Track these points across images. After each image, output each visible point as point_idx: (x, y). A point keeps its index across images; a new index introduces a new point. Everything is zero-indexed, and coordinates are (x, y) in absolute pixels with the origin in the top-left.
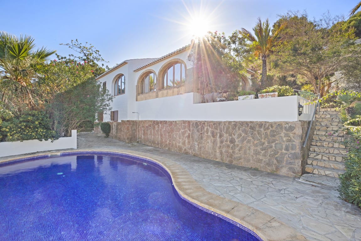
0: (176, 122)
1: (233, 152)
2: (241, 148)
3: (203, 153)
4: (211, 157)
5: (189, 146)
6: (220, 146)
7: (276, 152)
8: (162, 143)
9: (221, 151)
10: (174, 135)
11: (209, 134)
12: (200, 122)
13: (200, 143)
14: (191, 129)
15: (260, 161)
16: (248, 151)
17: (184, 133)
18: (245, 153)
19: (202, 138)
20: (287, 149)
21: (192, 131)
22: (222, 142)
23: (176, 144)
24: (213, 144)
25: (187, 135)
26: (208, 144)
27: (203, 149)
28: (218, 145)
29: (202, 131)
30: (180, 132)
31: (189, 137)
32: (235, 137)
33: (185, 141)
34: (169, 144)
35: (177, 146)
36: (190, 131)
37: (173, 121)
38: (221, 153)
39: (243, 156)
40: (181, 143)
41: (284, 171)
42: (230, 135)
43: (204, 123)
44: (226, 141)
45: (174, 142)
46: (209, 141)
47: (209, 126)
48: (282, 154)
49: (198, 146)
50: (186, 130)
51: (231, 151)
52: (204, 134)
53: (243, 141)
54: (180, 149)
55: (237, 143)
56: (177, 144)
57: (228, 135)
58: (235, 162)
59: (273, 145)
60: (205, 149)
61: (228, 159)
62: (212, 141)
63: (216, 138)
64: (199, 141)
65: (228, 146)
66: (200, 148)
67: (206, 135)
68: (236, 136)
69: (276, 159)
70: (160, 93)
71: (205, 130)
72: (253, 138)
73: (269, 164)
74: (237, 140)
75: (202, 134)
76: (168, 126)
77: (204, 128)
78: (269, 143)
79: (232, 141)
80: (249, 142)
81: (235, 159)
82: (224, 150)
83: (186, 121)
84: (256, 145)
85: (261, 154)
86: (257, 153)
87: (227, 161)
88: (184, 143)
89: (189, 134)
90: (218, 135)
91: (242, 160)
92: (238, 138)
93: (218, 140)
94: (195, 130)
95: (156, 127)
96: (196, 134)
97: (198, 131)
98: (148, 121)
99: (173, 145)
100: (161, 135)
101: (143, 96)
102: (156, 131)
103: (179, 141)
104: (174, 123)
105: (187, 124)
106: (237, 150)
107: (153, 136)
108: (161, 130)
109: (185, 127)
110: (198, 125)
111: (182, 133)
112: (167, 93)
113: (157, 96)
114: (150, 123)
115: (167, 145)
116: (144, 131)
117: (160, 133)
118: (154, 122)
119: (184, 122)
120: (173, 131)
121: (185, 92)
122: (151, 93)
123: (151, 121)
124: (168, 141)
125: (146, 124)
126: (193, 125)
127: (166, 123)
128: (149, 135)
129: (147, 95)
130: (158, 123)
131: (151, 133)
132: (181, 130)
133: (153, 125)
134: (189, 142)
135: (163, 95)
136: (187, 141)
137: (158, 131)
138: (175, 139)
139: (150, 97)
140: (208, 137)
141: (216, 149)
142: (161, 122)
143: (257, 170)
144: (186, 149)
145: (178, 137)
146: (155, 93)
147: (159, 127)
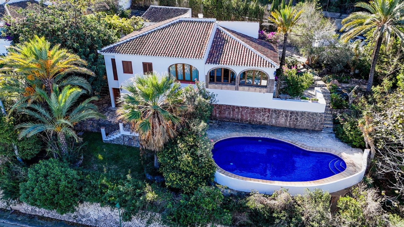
2: (301, 122)
3: (278, 124)
4: (284, 126)
5: (268, 121)
6: (290, 121)
7: (315, 123)
8: (242, 120)
10: (256, 116)
11: (284, 115)
12: (278, 110)
14: (271, 112)
15: (308, 126)
16: (304, 123)
17: (263, 115)
18: (302, 123)
19: (278, 117)
20: (319, 122)
21: (272, 114)
22: (291, 119)
23: (256, 120)
24: (286, 120)
25: (267, 115)
27: (278, 122)
29: (278, 114)
30: (261, 114)
31: (268, 116)
32: (298, 117)
34: (250, 120)
36: (269, 113)
38: (290, 124)
40: (261, 120)
43: (281, 111)
44: (293, 119)
45: (255, 119)
46: (283, 119)
47: (284, 112)
48: (317, 123)
50: (267, 113)
51: (295, 123)
52: (280, 116)
53: (302, 119)
54: (260, 123)
55: (299, 120)
56: (258, 120)
58: (296, 128)
59: (315, 120)
60: (280, 122)
61: (293, 126)
64: (276, 119)
65: (294, 121)
66: (276, 122)
69: (315, 125)
70: (241, 88)
71: (281, 114)
73: (312, 127)
74: (299, 119)
76: (249, 110)
78: (313, 120)
79: (297, 119)
80: (305, 119)
81: (297, 126)
82: (291, 123)
84: (307, 121)
85: (309, 124)
86: (307, 123)
87: (292, 127)
88: (264, 120)
90: (289, 116)
91: (300, 126)
93: (289, 118)
94: (274, 114)
95: (236, 110)
96: (274, 116)
97: (276, 114)
98: (227, 105)
99: (253, 121)
100: (242, 115)
101: (216, 86)
102: (236, 112)
103: (260, 118)
104: (256, 109)
105: (267, 110)
106: (298, 123)
107: (231, 116)
108: (241, 112)
109: (265, 112)
110: (276, 111)
111: (263, 114)
112: (249, 89)
113: (237, 89)
114: (228, 107)
115: (247, 121)
116: (220, 112)
117: (240, 114)
118: (234, 106)
119: (265, 109)
120: (254, 113)
121: (267, 92)
122: (229, 86)
123: (230, 106)
124: (249, 119)
125: (223, 107)
126: (272, 111)
127: (248, 108)
128: (226, 114)
129: (224, 86)
130: (238, 107)
131: (230, 113)
132: (262, 113)
133: (232, 108)
134: (268, 119)
135: (244, 90)
136: (266, 118)
137: (238, 113)
138: (256, 118)
139: (228, 89)
140: (283, 117)
141: (287, 122)
142: (242, 107)
143: (307, 130)
144: (265, 123)
145: (259, 117)
146: (234, 87)
147: (239, 109)
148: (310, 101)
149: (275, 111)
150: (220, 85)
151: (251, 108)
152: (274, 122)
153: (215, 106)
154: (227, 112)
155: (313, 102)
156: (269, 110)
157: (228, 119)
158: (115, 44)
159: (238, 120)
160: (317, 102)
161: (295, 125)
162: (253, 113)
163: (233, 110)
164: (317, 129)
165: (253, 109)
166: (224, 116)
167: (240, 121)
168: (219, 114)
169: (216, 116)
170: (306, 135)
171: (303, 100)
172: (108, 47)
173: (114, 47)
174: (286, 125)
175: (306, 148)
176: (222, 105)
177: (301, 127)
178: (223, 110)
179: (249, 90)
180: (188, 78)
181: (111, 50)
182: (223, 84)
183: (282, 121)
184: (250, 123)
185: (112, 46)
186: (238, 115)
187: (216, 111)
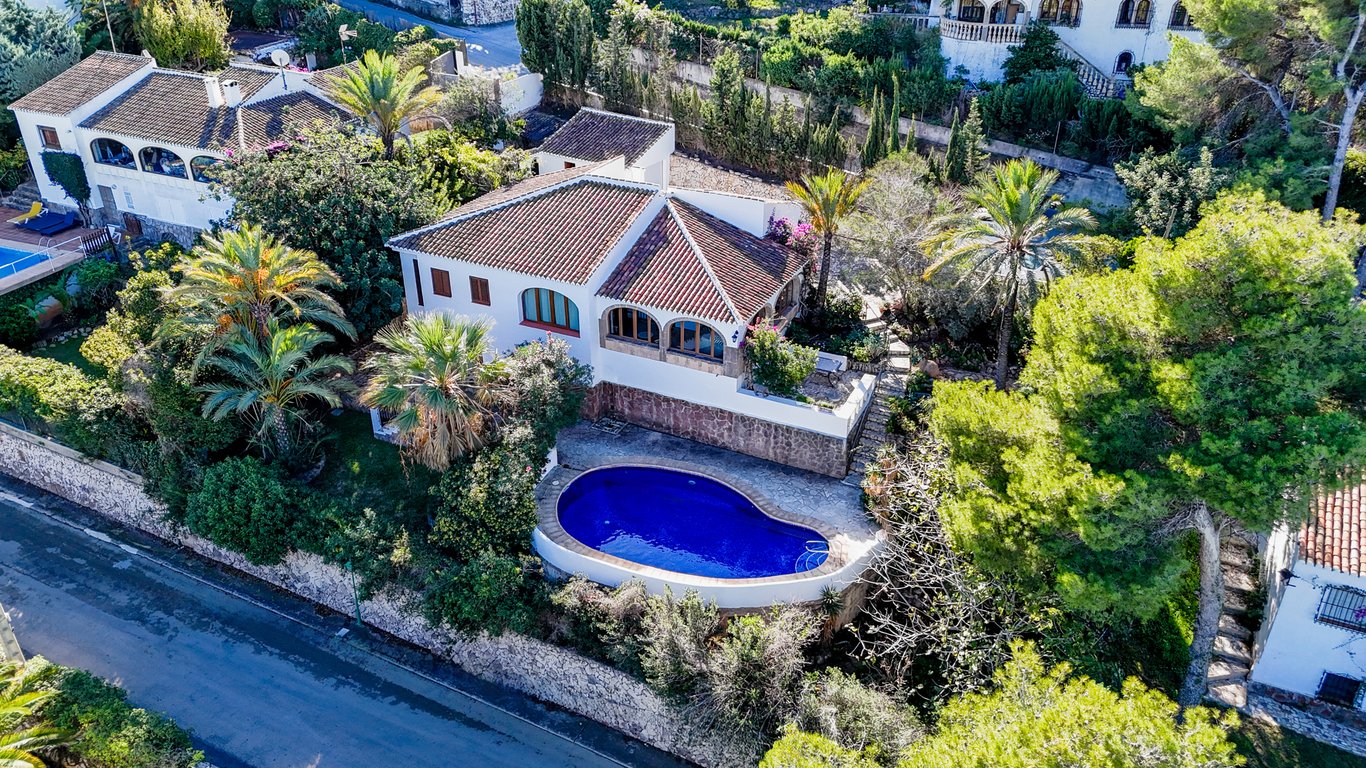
0: (706, 407)
1: (789, 454)
2: (797, 452)
3: (751, 451)
4: (763, 456)
5: (731, 441)
6: (774, 447)
7: (828, 459)
8: (676, 429)
9: (775, 451)
10: (704, 424)
11: (761, 432)
12: (749, 419)
14: (734, 421)
15: (814, 464)
16: (804, 455)
17: (720, 425)
18: (801, 456)
19: (750, 435)
20: (836, 458)
21: (736, 424)
22: (776, 443)
23: (706, 435)
24: (766, 443)
25: (727, 426)
26: (758, 443)
27: (751, 446)
28: (772, 446)
29: (750, 428)
30: (715, 421)
31: (730, 429)
32: (792, 441)
33: (723, 433)
34: (694, 432)
35: (710, 437)
36: (732, 423)
37: (702, 406)
38: (775, 454)
39: (799, 459)
40: (716, 435)
42: (787, 438)
43: (755, 420)
44: (782, 443)
45: (703, 432)
46: (760, 439)
47: (761, 425)
48: (832, 461)
49: (745, 442)
50: (726, 422)
51: (786, 453)
52: (754, 432)
53: (799, 446)
54: (715, 441)
55: (793, 446)
56: (709, 435)
57: (784, 437)
58: (790, 464)
59: (827, 453)
60: (754, 447)
61: (783, 460)
62: (764, 440)
63: (770, 438)
64: (746, 438)
65: (784, 448)
66: (748, 445)
67: (756, 434)
69: (828, 464)
70: (671, 357)
71: (756, 427)
72: (809, 445)
73: (821, 468)
74: (793, 444)
75: (750, 430)
76: (690, 410)
77: (754, 424)
78: (823, 451)
79: (789, 444)
80: (805, 447)
81: (790, 461)
82: (778, 451)
83: (725, 411)
84: (812, 452)
85: (816, 460)
86: (812, 458)
87: (781, 461)
88: (722, 435)
89: (730, 427)
90: (773, 435)
92: (795, 442)
93: (772, 440)
94: (741, 425)
95: (664, 405)
96: (742, 430)
97: (745, 426)
98: (643, 392)
99: (700, 434)
100: (675, 417)
101: (622, 344)
102: (663, 410)
103: (713, 431)
104: (704, 408)
105: (726, 415)
106: (793, 453)
107: (655, 416)
108: (675, 411)
109: (723, 418)
110: (745, 420)
111: (718, 423)
112: (687, 362)
113: (663, 359)
114: (648, 396)
115: (688, 433)
116: (631, 403)
117: (672, 415)
118: (658, 396)
119: (722, 411)
120: (701, 417)
121: (724, 375)
122: (646, 349)
123: (651, 394)
124: (691, 429)
125: (636, 395)
126: (737, 417)
127: (687, 404)
128: (644, 412)
129: (636, 348)
130: (667, 400)
131: (650, 411)
132: (716, 419)
133: (655, 399)
134: (730, 436)
135: (677, 362)
136: (726, 434)
137: (668, 411)
138: (704, 428)
139: (645, 355)
140: (759, 435)
141: (768, 449)
142: (675, 400)
143: (811, 472)
144: (722, 443)
145: (710, 427)
146: (657, 353)
147: (669, 405)
148: (816, 408)
149: (743, 419)
150: (629, 345)
151: (693, 404)
152: (742, 443)
154: (645, 408)
155: (821, 410)
156: (731, 414)
157: (648, 423)
158: (424, 230)
159: (669, 428)
160: (830, 412)
161: (787, 457)
162: (699, 416)
163: (658, 405)
164: (833, 474)
165: (697, 407)
166: (637, 414)
167: (674, 432)
168: (630, 409)
169: (622, 412)
170: (800, 483)
171: (800, 403)
172: (408, 234)
173: (418, 237)
174: (767, 455)
175: (770, 513)
176: (636, 390)
177: (798, 465)
178: (638, 402)
179: (687, 365)
180: (561, 320)
181: (411, 244)
182: (635, 343)
183: (758, 445)
184: (693, 439)
185: (416, 232)
186: (669, 416)
187: (622, 401)
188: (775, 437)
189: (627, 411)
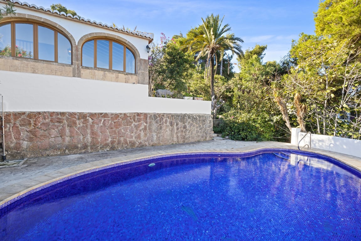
0: (125, 114)
1: (185, 135)
2: (190, 131)
3: (162, 141)
5: (146, 139)
6: (177, 132)
7: (205, 129)
9: (178, 135)
10: (123, 130)
11: (168, 124)
12: (159, 115)
13: (159, 133)
14: (148, 120)
15: (199, 136)
16: (193, 132)
17: (137, 127)
19: (161, 128)
20: (209, 127)
21: (150, 123)
22: (178, 129)
23: (125, 140)
24: (171, 131)
25: (142, 127)
26: (166, 133)
27: (161, 138)
28: (175, 132)
29: (161, 122)
30: (133, 125)
31: (145, 129)
33: (140, 134)
34: (112, 142)
35: (128, 142)
36: (146, 123)
37: (121, 114)
38: (177, 137)
39: (191, 136)
40: (134, 138)
41: (208, 139)
42: (184, 123)
43: (163, 115)
44: (181, 128)
45: (122, 139)
46: (168, 130)
47: (168, 117)
48: (207, 130)
49: (157, 136)
50: (142, 123)
51: (184, 134)
52: (163, 125)
53: (190, 126)
54: (133, 144)
55: (187, 128)
56: (128, 139)
57: (182, 123)
58: (186, 141)
60: (164, 137)
61: (182, 140)
62: (171, 129)
63: (174, 126)
64: (158, 132)
65: (182, 131)
66: (159, 137)
67: (165, 125)
68: (187, 123)
69: (205, 133)
71: (164, 121)
72: (196, 124)
73: (202, 137)
74: (187, 126)
75: (161, 124)
76: (109, 120)
77: (163, 119)
79: (185, 127)
80: (194, 126)
81: (186, 139)
82: (179, 135)
83: (141, 113)
84: (197, 128)
85: (199, 132)
86: (197, 132)
88: (139, 137)
89: (145, 126)
90: (175, 124)
91: (190, 139)
92: (188, 124)
93: (175, 127)
94: (154, 122)
95: (80, 123)
96: (155, 126)
97: (157, 122)
98: (52, 114)
99: (119, 142)
100: (93, 133)
101: (18, 62)
102: (79, 129)
103: (131, 135)
104: (123, 116)
105: (142, 117)
106: (187, 133)
107: (67, 139)
108: (92, 126)
109: (139, 120)
110: (157, 117)
111: (135, 126)
113: (77, 74)
114: (57, 118)
115: (107, 145)
116: (33, 132)
117: (89, 131)
118: (72, 115)
119: (138, 114)
120: (120, 125)
121: (138, 83)
122: (55, 66)
123: (63, 114)
124: (110, 140)
125: (41, 119)
126: (150, 117)
127: (105, 115)
129: (41, 65)
130: (83, 116)
131: (62, 134)
132: (134, 123)
133: (67, 119)
134: (146, 134)
135: (93, 77)
136: (142, 133)
137: (84, 128)
138: (123, 135)
139: (53, 72)
141: (173, 135)
142: (92, 115)
144: (140, 143)
145: (128, 133)
146: (69, 68)
147: (86, 121)
149: (155, 117)
150: (31, 63)
151: (112, 114)
152: (155, 138)
153: (15, 119)
154: (54, 132)
156: (146, 115)
157: (59, 149)
159: (85, 147)
161: (184, 137)
162: (118, 125)
163: (72, 124)
165: (117, 116)
166: (46, 142)
167: (92, 148)
168: (31, 140)
169: (18, 146)
174: (173, 140)
176: (39, 113)
178: (44, 128)
179: (104, 78)
186: (84, 136)
187: (18, 133)
188: (177, 125)
189: (25, 144)
